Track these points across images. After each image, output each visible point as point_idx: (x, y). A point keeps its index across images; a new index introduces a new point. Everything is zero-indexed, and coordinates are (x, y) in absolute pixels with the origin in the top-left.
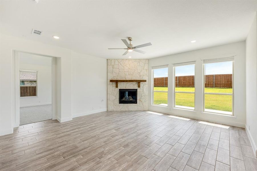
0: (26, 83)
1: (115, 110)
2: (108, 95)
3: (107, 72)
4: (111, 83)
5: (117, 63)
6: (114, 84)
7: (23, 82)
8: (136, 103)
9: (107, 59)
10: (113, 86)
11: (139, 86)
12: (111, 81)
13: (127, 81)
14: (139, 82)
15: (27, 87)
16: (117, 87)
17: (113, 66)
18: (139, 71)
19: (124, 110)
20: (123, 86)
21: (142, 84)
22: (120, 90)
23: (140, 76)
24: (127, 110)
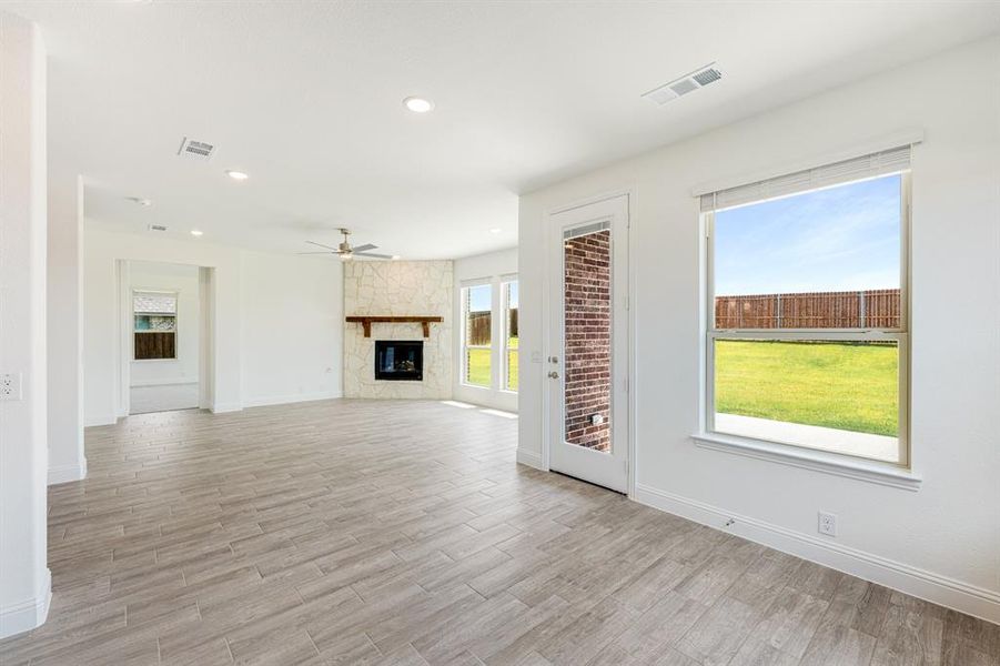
0: (153, 321)
1: (362, 395)
2: (346, 355)
3: (344, 296)
4: (350, 324)
5: (368, 271)
6: (359, 327)
7: (146, 319)
8: (420, 378)
9: (343, 263)
10: (355, 334)
11: (426, 334)
12: (349, 319)
13: (389, 320)
14: (425, 322)
15: (155, 334)
16: (367, 334)
17: (359, 279)
19: (387, 397)
20: (381, 333)
21: (432, 326)
22: (376, 342)
24: (394, 396)
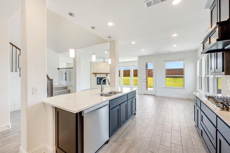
2: (91, 80)
3: (91, 69)
4: (93, 74)
5: (96, 64)
6: (94, 75)
8: (106, 84)
9: (91, 63)
10: (94, 76)
11: (107, 76)
12: (93, 73)
13: (101, 73)
14: (107, 74)
16: (96, 76)
17: (94, 66)
18: (107, 69)
20: (98, 76)
21: (108, 75)
22: (97, 78)
23: (107, 71)
